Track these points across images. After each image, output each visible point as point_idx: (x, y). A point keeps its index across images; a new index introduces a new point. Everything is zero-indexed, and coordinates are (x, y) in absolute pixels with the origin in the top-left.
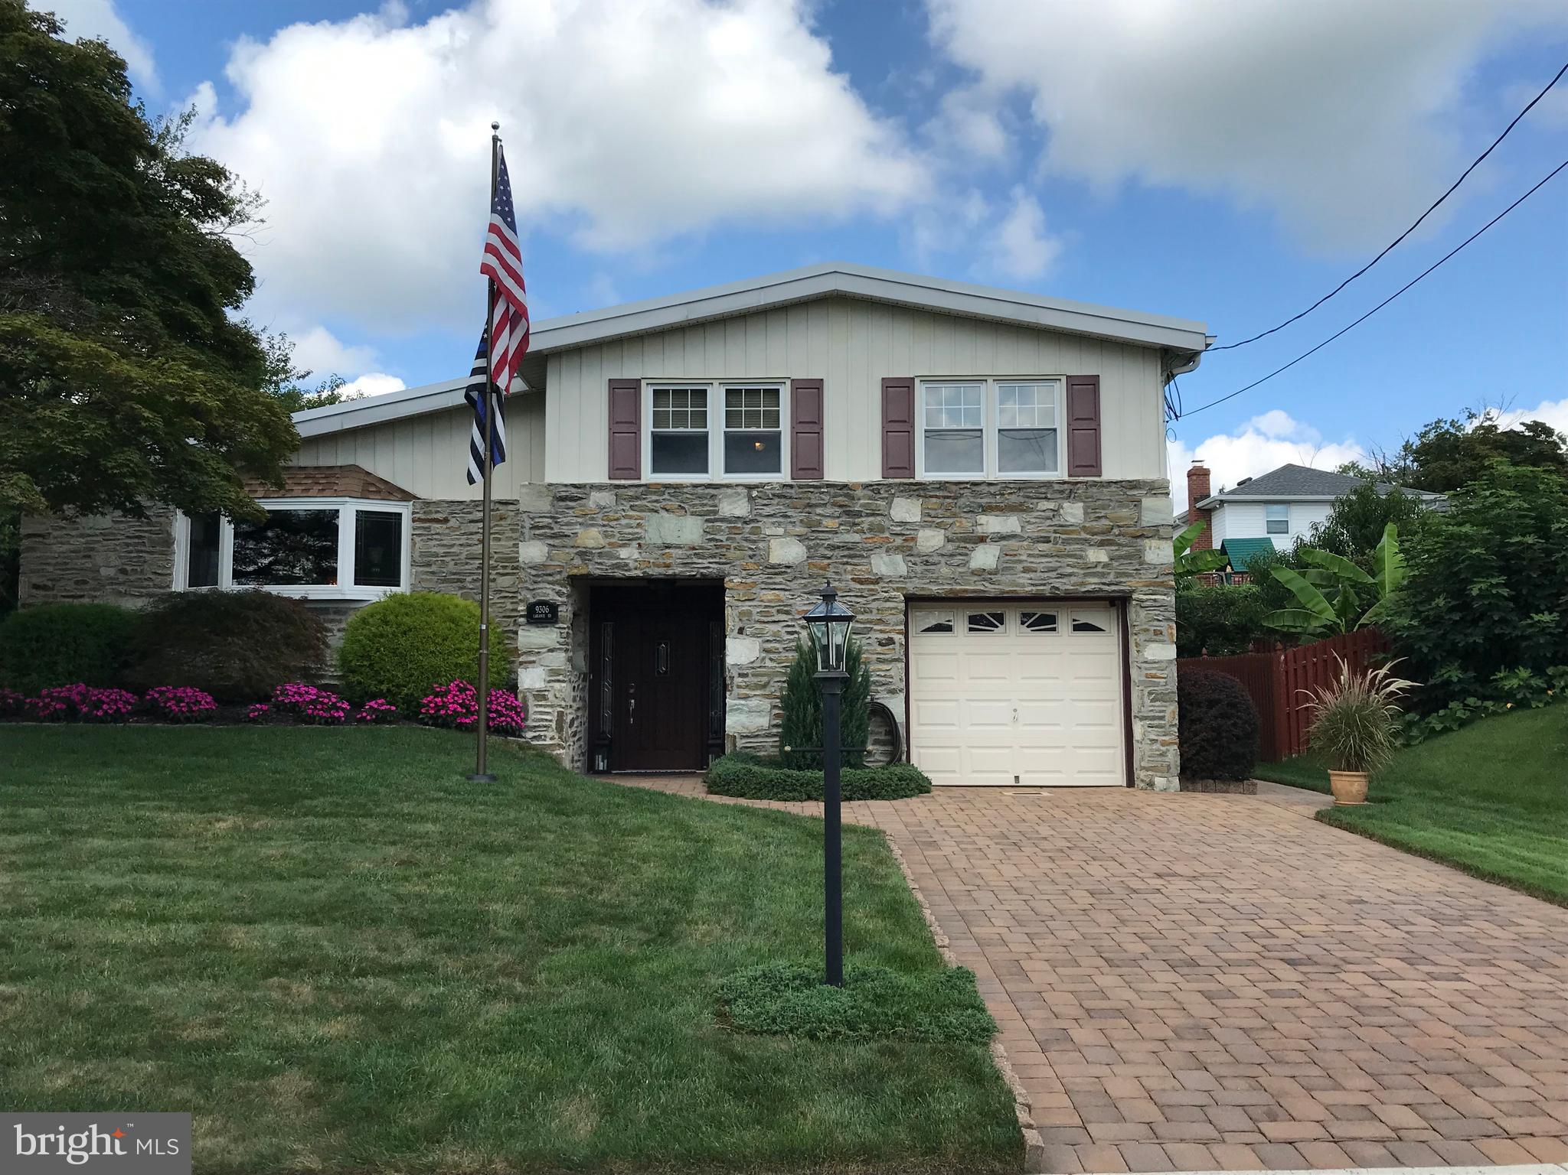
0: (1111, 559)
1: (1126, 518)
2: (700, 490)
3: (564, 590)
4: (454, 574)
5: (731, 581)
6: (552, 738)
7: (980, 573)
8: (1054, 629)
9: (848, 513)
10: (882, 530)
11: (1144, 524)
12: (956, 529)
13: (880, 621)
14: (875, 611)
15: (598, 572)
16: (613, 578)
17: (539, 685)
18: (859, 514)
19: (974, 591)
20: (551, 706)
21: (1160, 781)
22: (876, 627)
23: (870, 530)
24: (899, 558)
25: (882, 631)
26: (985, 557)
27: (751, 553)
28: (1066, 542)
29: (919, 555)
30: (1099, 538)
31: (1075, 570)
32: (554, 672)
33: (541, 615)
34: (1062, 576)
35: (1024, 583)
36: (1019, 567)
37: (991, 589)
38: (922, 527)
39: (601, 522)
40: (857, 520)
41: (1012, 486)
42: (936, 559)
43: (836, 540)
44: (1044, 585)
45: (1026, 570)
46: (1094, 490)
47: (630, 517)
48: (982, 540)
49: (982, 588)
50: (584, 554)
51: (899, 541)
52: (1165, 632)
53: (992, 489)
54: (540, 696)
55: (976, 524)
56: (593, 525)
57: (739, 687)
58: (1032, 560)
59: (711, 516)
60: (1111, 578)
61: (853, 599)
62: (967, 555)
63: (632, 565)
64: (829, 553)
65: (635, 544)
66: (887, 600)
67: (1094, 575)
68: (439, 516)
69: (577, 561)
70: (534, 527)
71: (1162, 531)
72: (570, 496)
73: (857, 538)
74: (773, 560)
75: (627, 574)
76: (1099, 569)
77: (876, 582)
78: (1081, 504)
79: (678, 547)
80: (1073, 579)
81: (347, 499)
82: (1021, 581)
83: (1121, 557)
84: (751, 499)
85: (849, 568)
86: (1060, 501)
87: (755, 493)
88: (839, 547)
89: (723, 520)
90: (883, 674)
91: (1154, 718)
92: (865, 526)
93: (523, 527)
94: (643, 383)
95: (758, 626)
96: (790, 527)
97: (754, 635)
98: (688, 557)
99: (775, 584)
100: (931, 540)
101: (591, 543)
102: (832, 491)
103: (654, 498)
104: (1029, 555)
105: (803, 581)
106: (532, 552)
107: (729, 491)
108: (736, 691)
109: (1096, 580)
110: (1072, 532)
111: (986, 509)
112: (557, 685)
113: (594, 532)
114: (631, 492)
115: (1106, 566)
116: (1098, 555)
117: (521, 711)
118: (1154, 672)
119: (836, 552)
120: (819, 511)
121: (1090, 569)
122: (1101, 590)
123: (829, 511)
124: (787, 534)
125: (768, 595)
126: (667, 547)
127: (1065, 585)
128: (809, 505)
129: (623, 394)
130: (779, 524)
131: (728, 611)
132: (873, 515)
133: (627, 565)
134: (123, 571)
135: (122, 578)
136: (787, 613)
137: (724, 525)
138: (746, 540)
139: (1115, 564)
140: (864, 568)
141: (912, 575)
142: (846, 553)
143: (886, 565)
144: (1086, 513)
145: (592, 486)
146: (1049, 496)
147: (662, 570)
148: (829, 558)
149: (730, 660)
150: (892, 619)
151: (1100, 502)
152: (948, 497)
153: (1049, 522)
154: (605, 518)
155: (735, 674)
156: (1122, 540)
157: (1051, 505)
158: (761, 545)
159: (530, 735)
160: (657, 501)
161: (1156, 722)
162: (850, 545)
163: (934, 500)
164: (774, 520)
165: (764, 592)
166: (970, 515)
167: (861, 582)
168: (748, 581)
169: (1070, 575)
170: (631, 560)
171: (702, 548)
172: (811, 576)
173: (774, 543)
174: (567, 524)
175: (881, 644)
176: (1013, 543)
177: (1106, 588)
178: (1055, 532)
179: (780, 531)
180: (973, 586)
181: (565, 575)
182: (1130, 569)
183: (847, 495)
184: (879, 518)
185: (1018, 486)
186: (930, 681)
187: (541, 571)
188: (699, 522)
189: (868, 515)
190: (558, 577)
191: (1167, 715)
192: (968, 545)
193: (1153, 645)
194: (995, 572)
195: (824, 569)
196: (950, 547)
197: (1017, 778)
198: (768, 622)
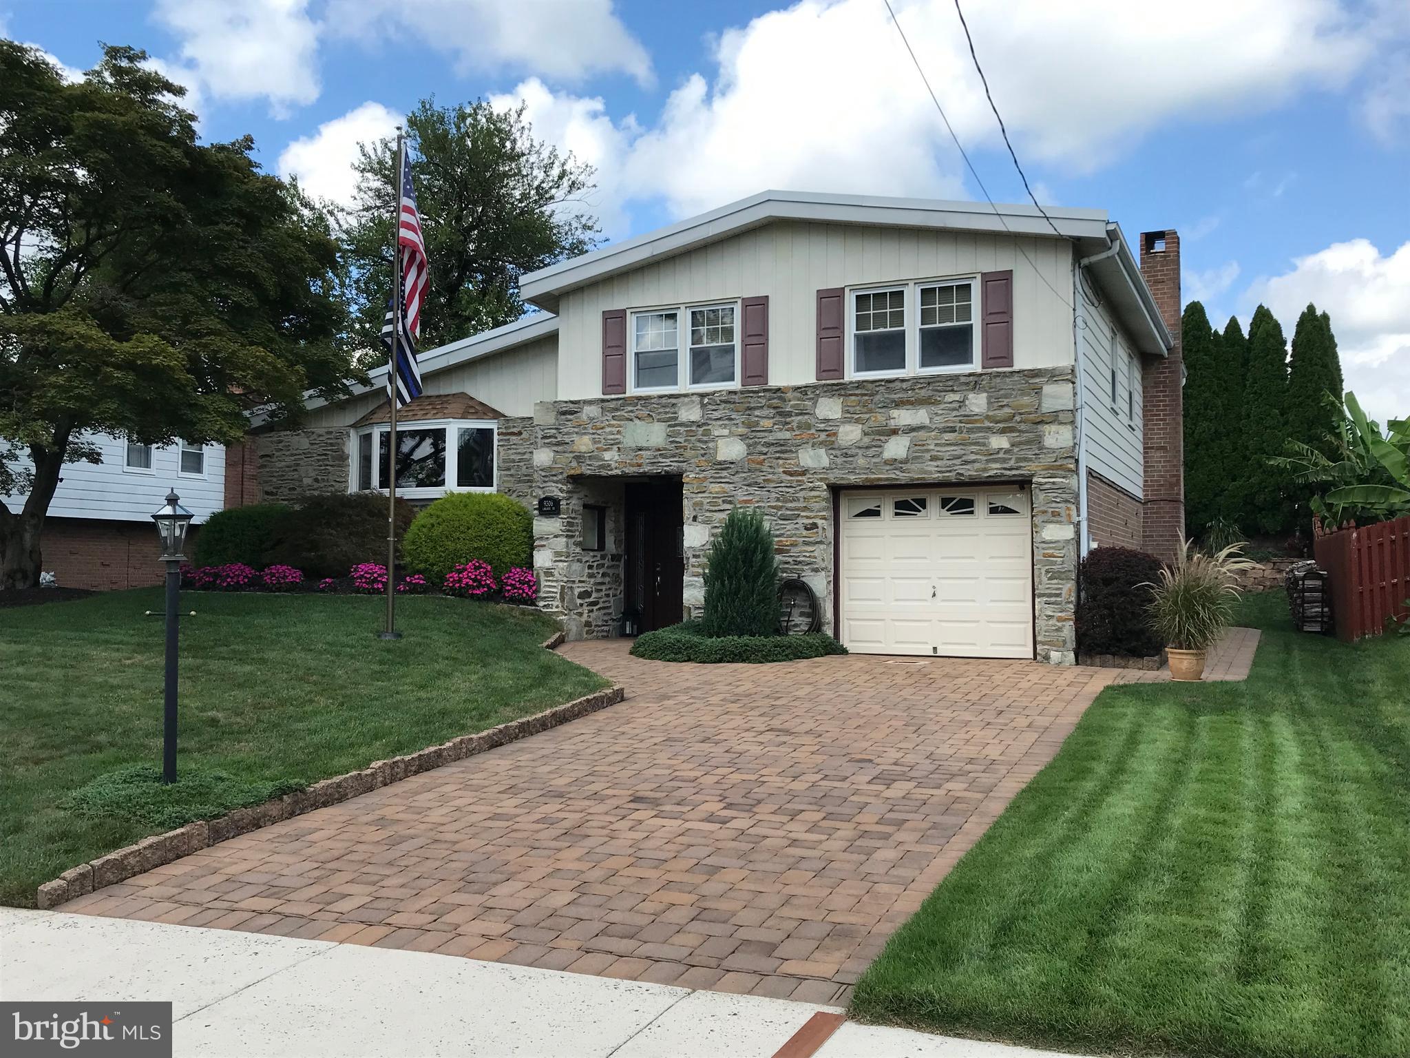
0: (1013, 445)
1: (1027, 406)
2: (664, 401)
3: (564, 487)
4: (526, 476)
5: (688, 476)
6: (557, 607)
7: (893, 462)
8: (972, 512)
9: (781, 414)
10: (809, 427)
11: (1044, 411)
12: (871, 423)
13: (806, 509)
14: (802, 500)
15: (589, 472)
16: (600, 476)
17: (548, 564)
18: (789, 414)
19: (887, 479)
20: (557, 581)
21: (1055, 656)
22: (802, 514)
23: (799, 427)
24: (822, 451)
25: (808, 517)
26: (896, 448)
27: (703, 452)
28: (970, 431)
29: (839, 449)
30: (1001, 425)
31: (978, 457)
32: (557, 554)
33: (549, 507)
34: (966, 462)
35: (932, 471)
36: (928, 456)
37: (903, 477)
38: (843, 423)
39: (591, 431)
40: (788, 420)
41: (922, 381)
42: (854, 451)
43: (771, 438)
44: (950, 471)
45: (933, 459)
46: (998, 380)
47: (613, 426)
48: (894, 432)
49: (894, 476)
50: (579, 458)
51: (823, 436)
52: (1063, 514)
53: (904, 385)
54: (549, 573)
55: (890, 418)
56: (585, 434)
57: (693, 566)
58: (939, 449)
59: (672, 422)
60: (1012, 463)
61: (784, 489)
62: (880, 446)
63: (613, 465)
64: (765, 450)
65: (615, 448)
66: (812, 489)
67: (995, 461)
68: (515, 430)
69: (574, 464)
70: (544, 437)
71: (1061, 416)
72: (569, 410)
73: (788, 435)
74: (720, 458)
75: (610, 473)
76: (1001, 455)
77: (803, 473)
78: (985, 395)
79: (647, 449)
80: (977, 466)
81: (451, 420)
82: (929, 469)
83: (1020, 443)
84: (703, 406)
85: (781, 462)
86: (965, 393)
87: (706, 400)
88: (773, 444)
89: (681, 425)
90: (808, 554)
91: (1050, 595)
92: (795, 425)
93: (536, 437)
94: (628, 312)
95: (708, 514)
96: (734, 428)
97: (704, 522)
98: (655, 457)
99: (721, 478)
100: (850, 434)
101: (583, 449)
102: (768, 394)
103: (630, 408)
104: (936, 445)
105: (744, 475)
106: (543, 457)
107: (686, 400)
108: (691, 569)
109: (998, 465)
110: (976, 421)
111: (899, 404)
112: (561, 564)
113: (586, 439)
114: (612, 405)
115: (1007, 451)
116: (999, 442)
117: (534, 585)
118: (1051, 551)
119: (772, 449)
120: (757, 413)
121: (992, 455)
122: (1003, 475)
123: (765, 412)
124: (731, 434)
125: (715, 488)
126: (640, 450)
127: (969, 472)
128: (750, 409)
129: (614, 322)
130: (725, 426)
131: (685, 502)
132: (801, 414)
133: (609, 465)
134: (316, 480)
135: (316, 485)
136: (730, 502)
137: (682, 429)
138: (699, 441)
139: (1016, 450)
140: (792, 462)
141: (834, 466)
142: (778, 449)
143: (812, 458)
144: (989, 403)
145: (585, 402)
146: (955, 388)
147: (635, 469)
148: (765, 454)
149: (686, 544)
150: (817, 506)
151: (1002, 392)
152: (866, 395)
153: (955, 413)
154: (595, 428)
155: (690, 555)
156: (1023, 427)
157: (957, 397)
158: (711, 445)
159: (542, 604)
160: (632, 411)
161: (1053, 599)
162: (782, 442)
163: (853, 398)
164: (721, 423)
165: (713, 485)
166: (883, 410)
167: (791, 474)
168: (701, 476)
169: (974, 461)
170: (613, 461)
171: (665, 449)
172: (750, 471)
173: (721, 442)
174: (567, 434)
175: (806, 529)
176: (922, 434)
177: (1008, 473)
178: (961, 422)
179: (726, 432)
180: (885, 475)
181: (565, 475)
182: (1030, 454)
183: (780, 398)
184: (806, 417)
185: (927, 381)
186: (860, 561)
187: (548, 472)
188: (663, 428)
189: (797, 415)
190: (560, 477)
191: (1064, 592)
192: (882, 438)
193: (1051, 526)
194: (906, 461)
195: (761, 463)
196: (866, 440)
197: (935, 649)
198: (715, 511)
